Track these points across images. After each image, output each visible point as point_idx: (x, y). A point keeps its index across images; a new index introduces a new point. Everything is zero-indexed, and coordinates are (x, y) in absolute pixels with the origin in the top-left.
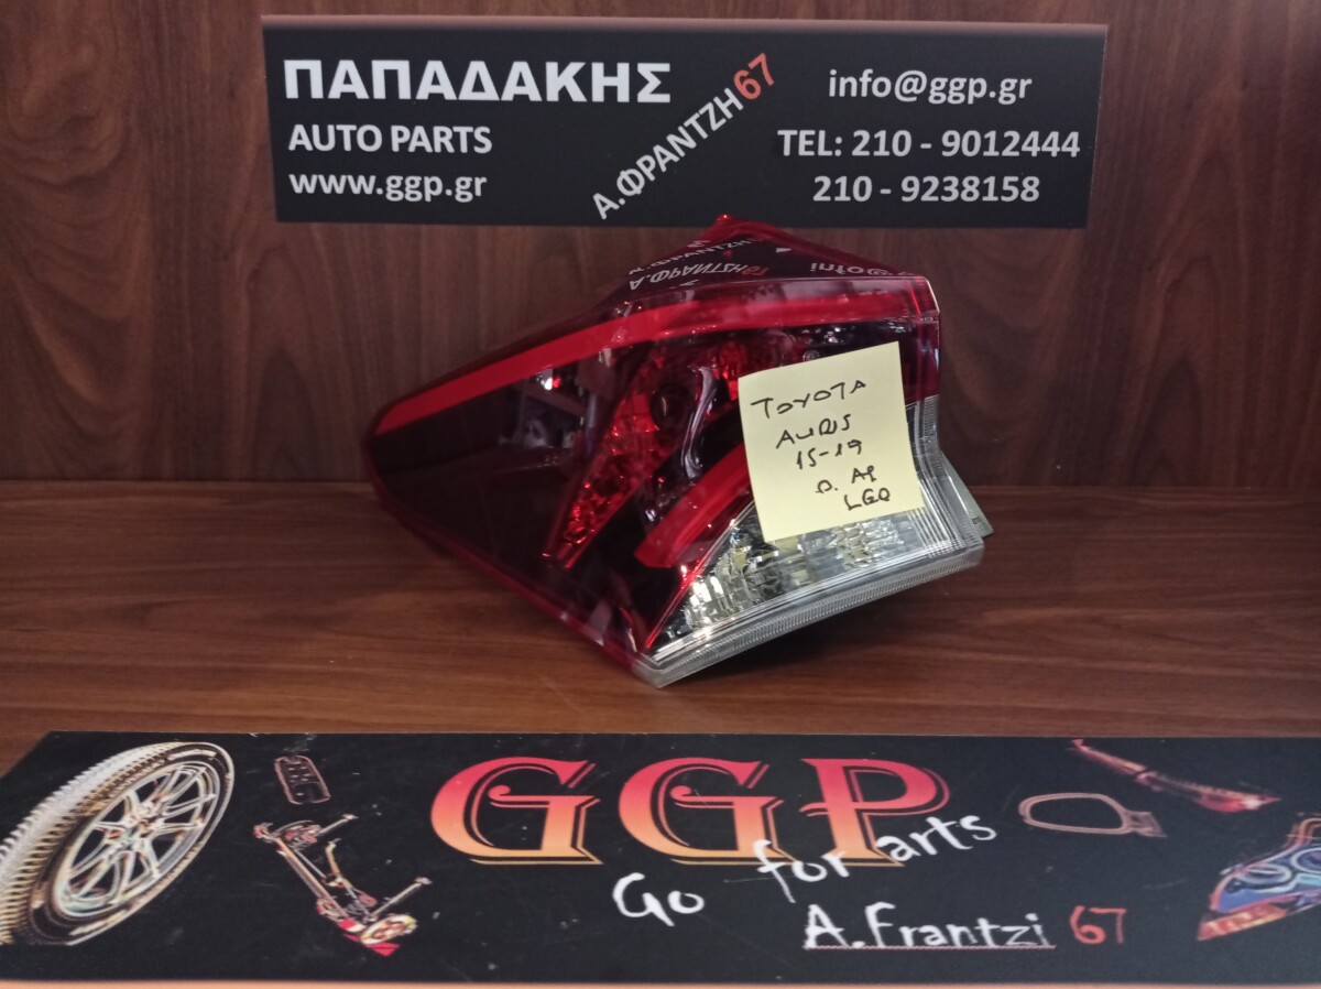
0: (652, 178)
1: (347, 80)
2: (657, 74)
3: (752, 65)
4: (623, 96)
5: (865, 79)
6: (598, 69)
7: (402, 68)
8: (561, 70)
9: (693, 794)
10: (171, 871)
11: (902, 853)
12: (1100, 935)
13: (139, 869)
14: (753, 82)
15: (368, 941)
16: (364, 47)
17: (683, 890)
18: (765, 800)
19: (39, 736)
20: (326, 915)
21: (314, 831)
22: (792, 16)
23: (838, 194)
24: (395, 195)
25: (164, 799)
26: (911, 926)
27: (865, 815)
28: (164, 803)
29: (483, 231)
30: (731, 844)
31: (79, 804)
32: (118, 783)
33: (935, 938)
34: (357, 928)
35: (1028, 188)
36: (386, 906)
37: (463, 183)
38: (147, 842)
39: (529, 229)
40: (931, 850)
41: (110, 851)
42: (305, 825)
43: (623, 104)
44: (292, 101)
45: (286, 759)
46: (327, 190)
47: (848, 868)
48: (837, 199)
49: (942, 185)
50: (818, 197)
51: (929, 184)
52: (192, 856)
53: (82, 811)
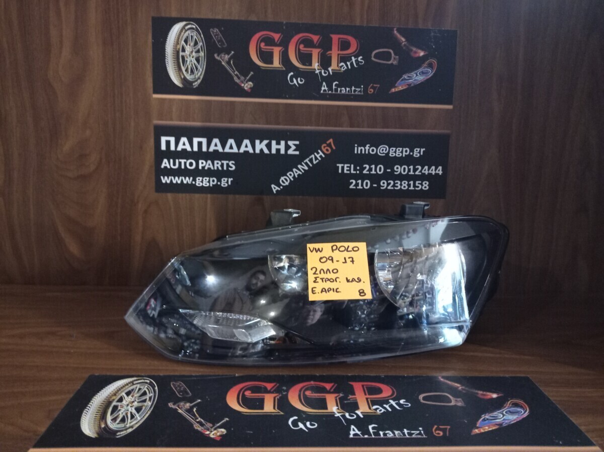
0: (292, 179)
1: (184, 144)
2: (295, 145)
3: (328, 142)
4: (283, 152)
5: (367, 148)
6: (274, 142)
7: (204, 141)
8: (261, 143)
9: (312, 393)
10: (144, 417)
11: (381, 410)
12: (441, 433)
13: (132, 417)
14: (329, 149)
15: (212, 436)
16: (191, 134)
17: (311, 421)
18: (337, 395)
19: (86, 376)
20: (197, 429)
21: (188, 405)
22: (342, 127)
23: (358, 186)
24: (199, 184)
25: (135, 396)
26: (382, 431)
27: (369, 400)
28: (135, 397)
29: (231, 197)
30: (326, 408)
31: (107, 397)
32: (118, 391)
33: (390, 434)
34: (208, 432)
35: (425, 185)
36: (215, 427)
37: (224, 180)
38: (133, 408)
39: (248, 197)
40: (390, 410)
41: (122, 411)
42: (185, 403)
43: (283, 155)
44: (163, 151)
45: (174, 383)
46: (174, 182)
47: (363, 415)
48: (358, 188)
49: (395, 183)
50: (351, 187)
51: (390, 183)
52: (149, 413)
53: (109, 399)
